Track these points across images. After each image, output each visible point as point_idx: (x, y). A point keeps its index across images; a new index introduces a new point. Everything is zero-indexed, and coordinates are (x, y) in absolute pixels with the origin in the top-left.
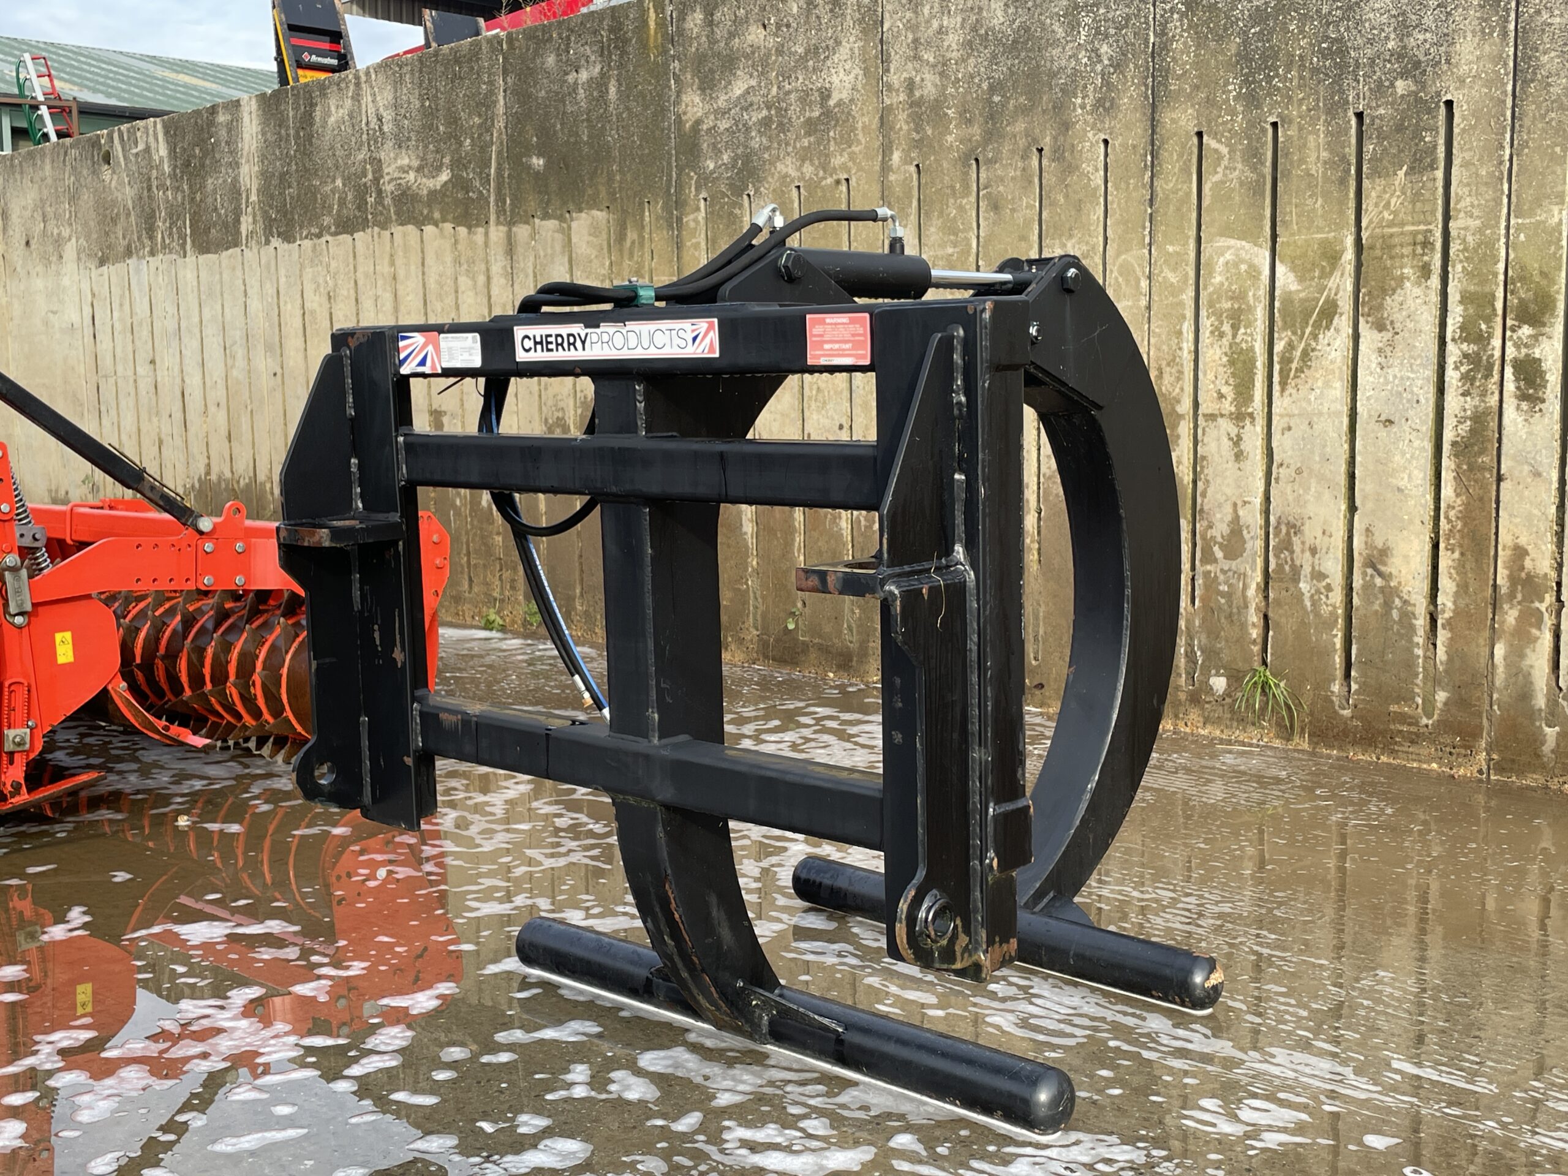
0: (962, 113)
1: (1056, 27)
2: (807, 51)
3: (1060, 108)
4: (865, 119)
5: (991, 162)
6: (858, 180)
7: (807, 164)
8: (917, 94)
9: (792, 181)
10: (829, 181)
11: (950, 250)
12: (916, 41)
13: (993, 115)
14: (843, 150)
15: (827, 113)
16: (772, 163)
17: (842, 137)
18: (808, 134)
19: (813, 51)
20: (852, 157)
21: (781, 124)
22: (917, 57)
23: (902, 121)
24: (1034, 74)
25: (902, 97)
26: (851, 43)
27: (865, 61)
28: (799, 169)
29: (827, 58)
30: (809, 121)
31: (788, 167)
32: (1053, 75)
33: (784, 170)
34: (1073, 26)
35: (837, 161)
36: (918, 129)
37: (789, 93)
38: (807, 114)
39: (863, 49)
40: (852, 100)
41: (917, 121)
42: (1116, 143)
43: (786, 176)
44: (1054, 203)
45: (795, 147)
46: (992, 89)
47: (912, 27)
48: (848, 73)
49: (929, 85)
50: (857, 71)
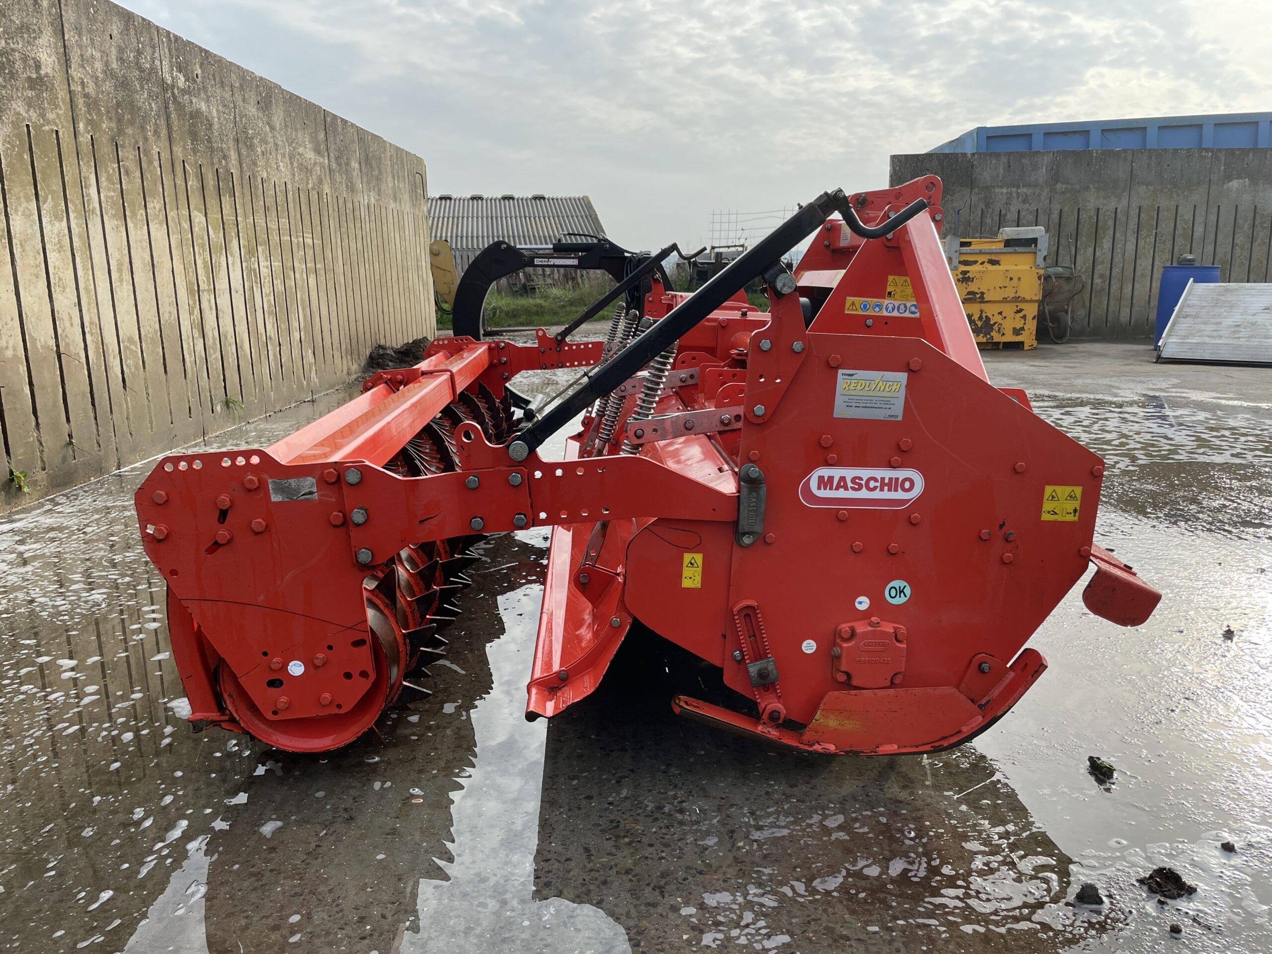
0: (108, 112)
1: (136, 83)
2: (22, 26)
3: (143, 128)
4: (62, 94)
5: (123, 147)
6: (63, 134)
7: (32, 110)
8: (87, 90)
9: (24, 119)
10: (47, 128)
11: (112, 194)
12: (82, 55)
13: (119, 120)
14: (52, 110)
15: (40, 78)
16: (9, 101)
17: (51, 99)
18: (31, 88)
19: (24, 28)
20: (58, 115)
21: (11, 72)
22: (83, 66)
23: (80, 102)
24: (131, 103)
25: (79, 88)
26: (47, 38)
27: (57, 53)
28: (27, 112)
29: (35, 38)
30: (29, 78)
31: (19, 106)
32: (139, 109)
33: (18, 109)
34: (142, 88)
35: (51, 116)
36: (89, 112)
37: (13, 50)
38: (28, 74)
39: (55, 44)
40: (54, 76)
41: (87, 105)
42: (162, 155)
43: (19, 114)
44: (147, 179)
45: (22, 94)
46: (118, 104)
47: (80, 47)
48: (50, 57)
49: (91, 89)
50: (54, 58)
